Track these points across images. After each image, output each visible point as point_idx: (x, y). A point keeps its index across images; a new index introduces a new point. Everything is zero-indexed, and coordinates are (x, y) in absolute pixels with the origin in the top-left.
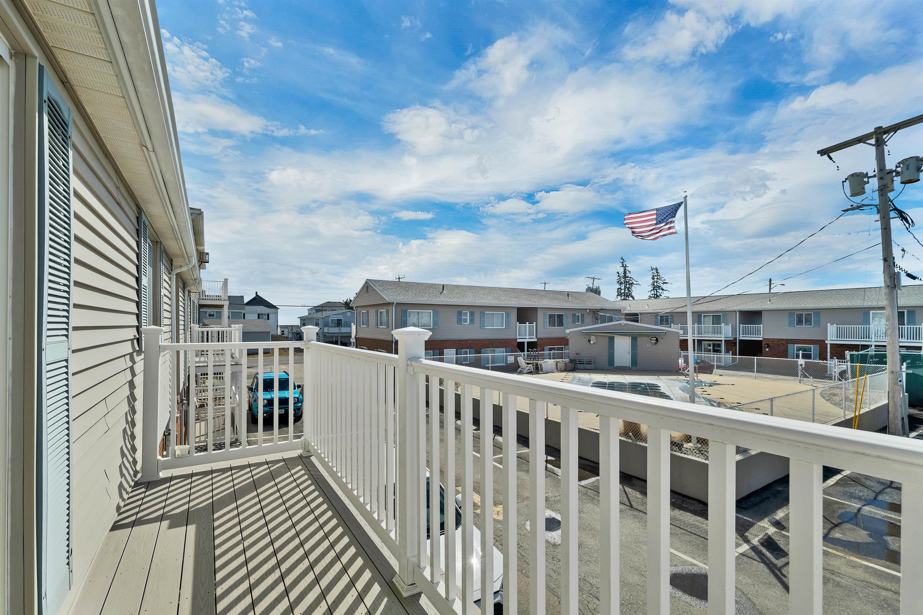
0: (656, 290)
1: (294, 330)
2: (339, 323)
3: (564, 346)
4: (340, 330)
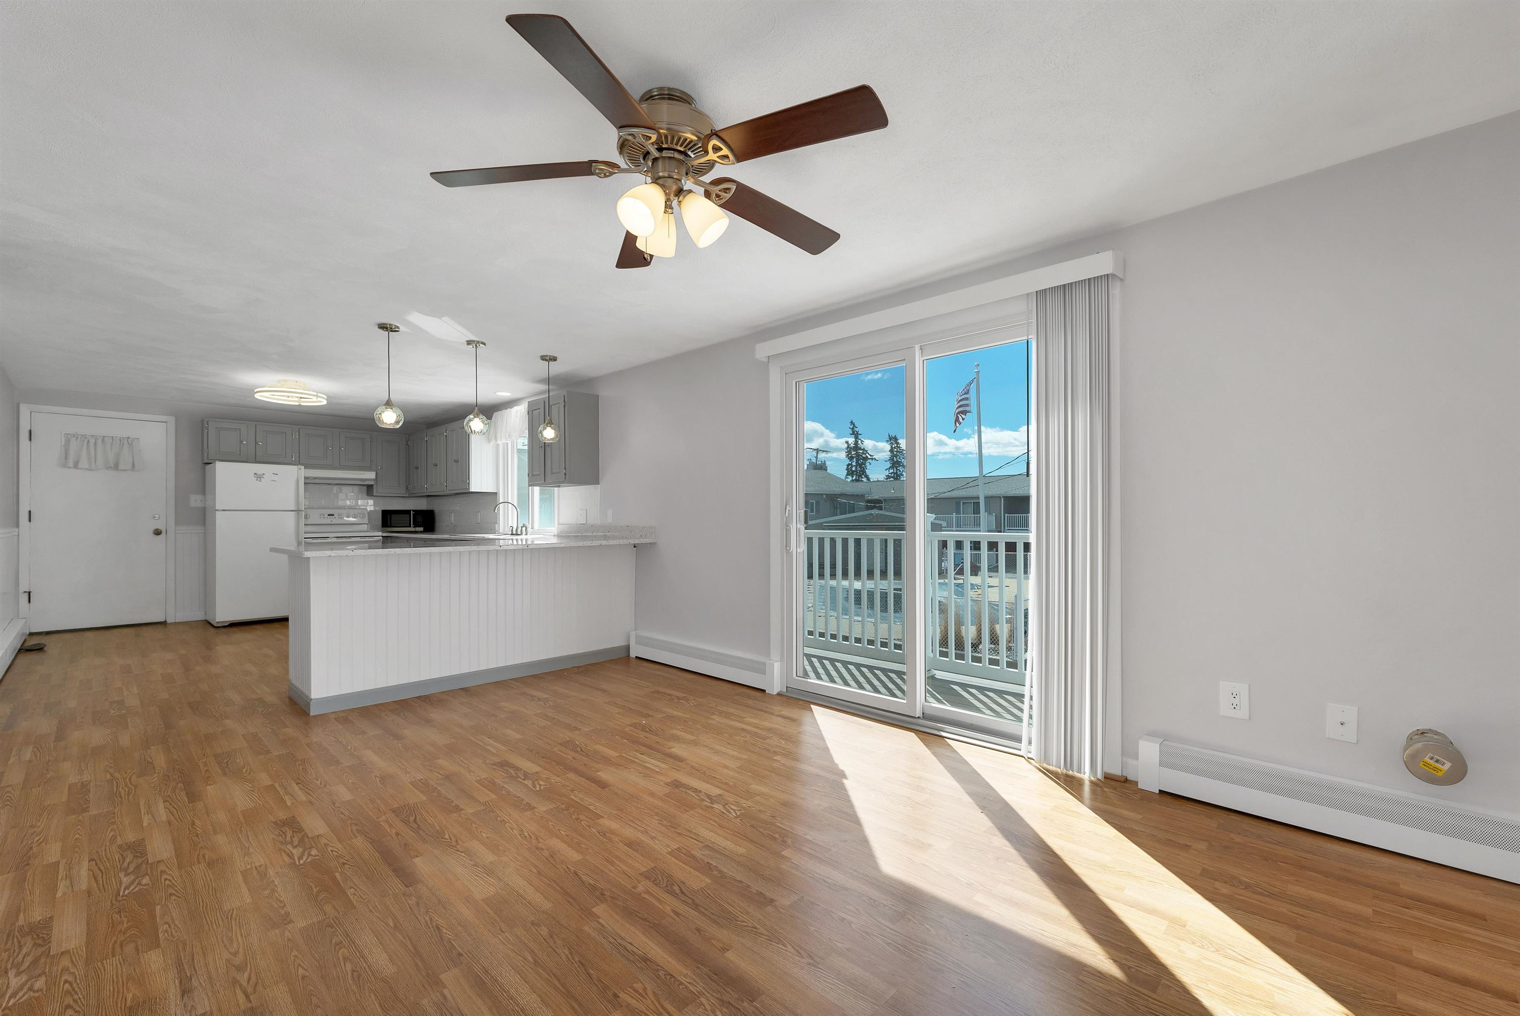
0: (896, 467)
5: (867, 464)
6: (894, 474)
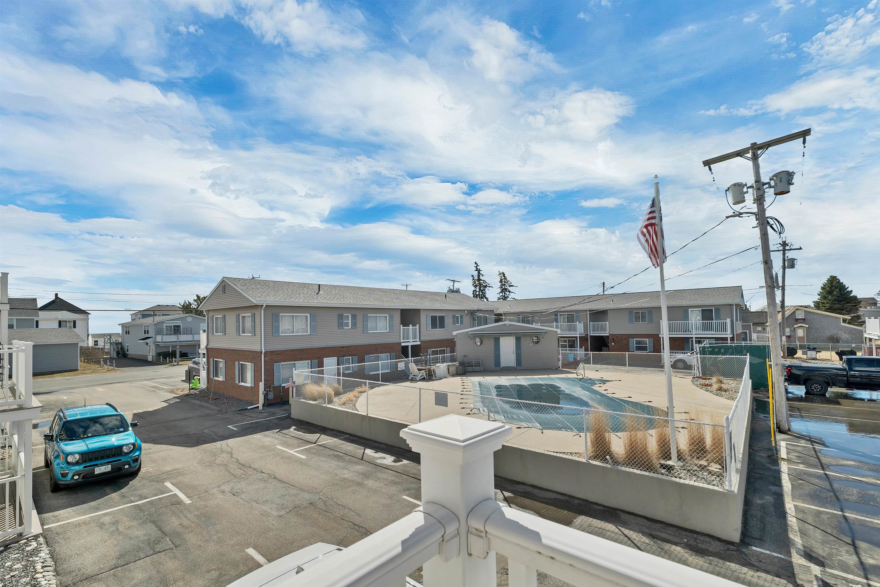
0: (504, 292)
1: (113, 340)
2: (176, 330)
3: (445, 349)
4: (178, 338)
5: (487, 290)
6: (503, 296)
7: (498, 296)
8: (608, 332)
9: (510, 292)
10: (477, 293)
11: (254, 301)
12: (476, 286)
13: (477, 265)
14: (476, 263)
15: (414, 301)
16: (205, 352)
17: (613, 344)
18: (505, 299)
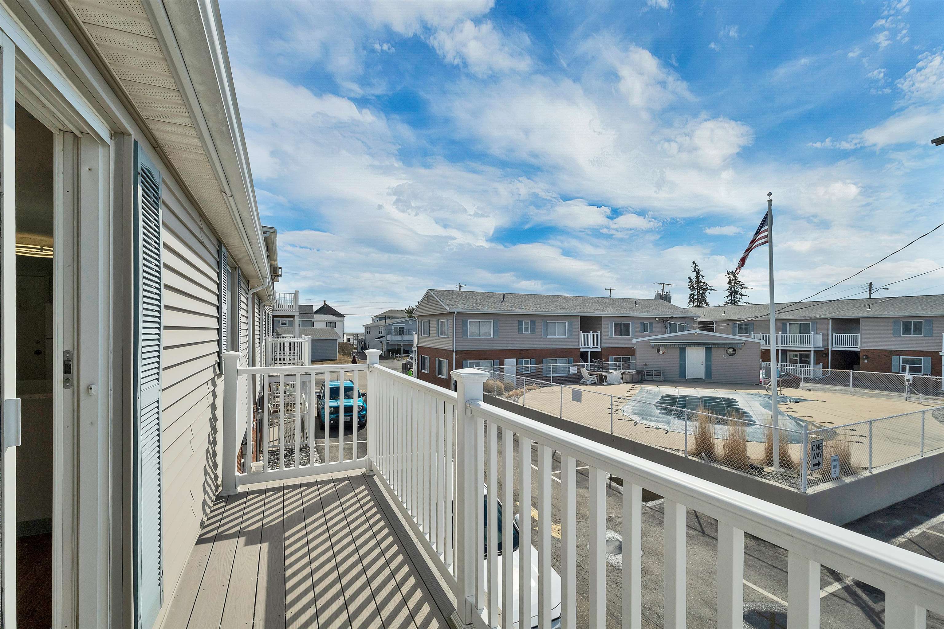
0: (734, 295)
1: (360, 338)
2: (401, 331)
3: (630, 356)
5: (707, 293)
6: (732, 300)
7: (726, 300)
8: (858, 347)
9: (741, 295)
10: (695, 297)
11: (448, 309)
12: (693, 289)
13: (696, 265)
14: (694, 263)
15: (596, 308)
16: (416, 349)
17: (866, 361)
18: (734, 304)
